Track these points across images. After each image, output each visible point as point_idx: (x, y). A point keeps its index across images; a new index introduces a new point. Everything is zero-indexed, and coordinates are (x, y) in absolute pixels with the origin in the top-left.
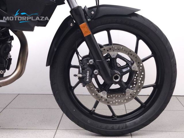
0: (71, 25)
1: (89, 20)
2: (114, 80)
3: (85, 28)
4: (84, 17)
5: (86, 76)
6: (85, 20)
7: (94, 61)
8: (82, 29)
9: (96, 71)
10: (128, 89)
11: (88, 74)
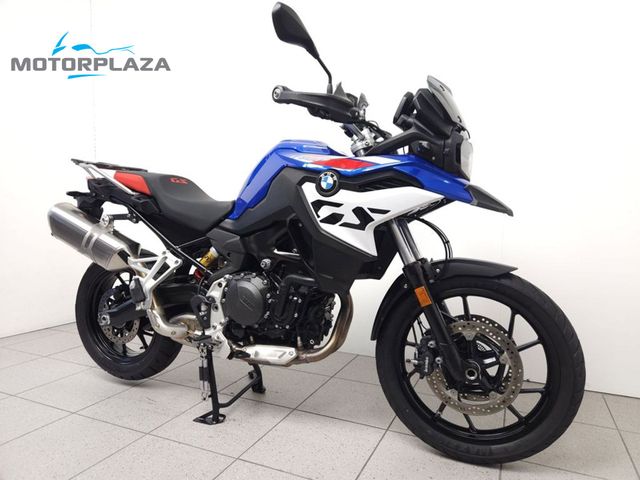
0: (406, 286)
1: (431, 281)
2: (468, 377)
3: (422, 295)
4: (422, 277)
5: (424, 364)
6: (423, 281)
7: (437, 343)
8: (419, 296)
9: (438, 358)
10: (493, 392)
11: (427, 361)
